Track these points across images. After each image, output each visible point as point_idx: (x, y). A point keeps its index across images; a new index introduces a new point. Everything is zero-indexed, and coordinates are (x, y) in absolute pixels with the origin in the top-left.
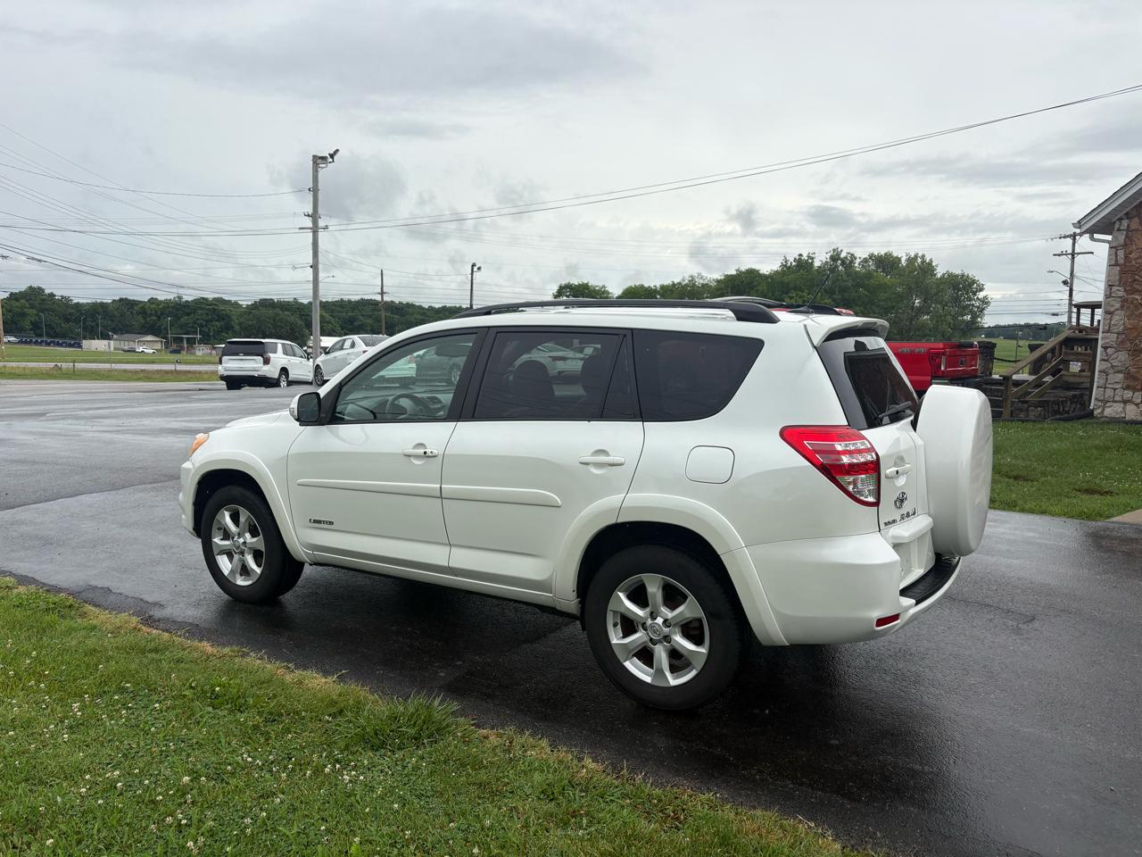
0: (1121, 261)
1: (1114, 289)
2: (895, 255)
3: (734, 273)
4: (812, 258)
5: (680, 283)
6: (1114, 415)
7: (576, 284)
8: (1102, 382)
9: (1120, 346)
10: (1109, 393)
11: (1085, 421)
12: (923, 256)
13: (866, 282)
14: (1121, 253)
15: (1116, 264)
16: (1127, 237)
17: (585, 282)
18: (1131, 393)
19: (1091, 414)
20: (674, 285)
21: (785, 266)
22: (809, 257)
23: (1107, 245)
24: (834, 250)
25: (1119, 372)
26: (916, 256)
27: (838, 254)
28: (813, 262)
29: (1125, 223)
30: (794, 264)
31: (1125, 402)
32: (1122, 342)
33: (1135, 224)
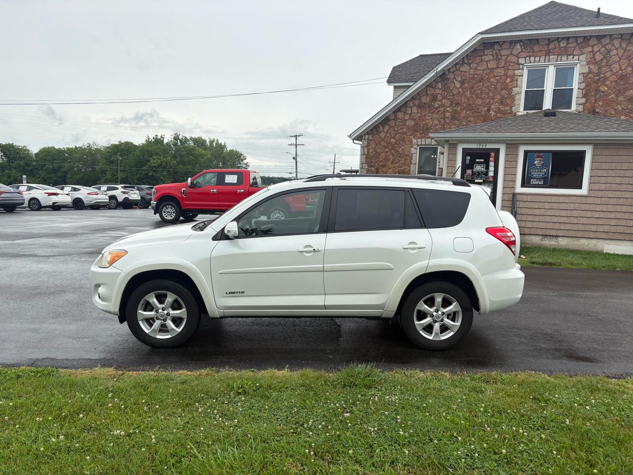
0: (366, 153)
1: (364, 165)
2: (203, 138)
3: (118, 143)
4: (163, 138)
5: (80, 148)
7: (4, 143)
12: (217, 140)
13: (193, 152)
14: (366, 150)
15: (364, 154)
16: (368, 142)
17: (11, 143)
20: (76, 148)
21: (148, 141)
22: (162, 137)
23: (360, 146)
24: (175, 134)
26: (214, 140)
27: (178, 136)
28: (163, 140)
29: (367, 136)
30: (153, 140)
33: (371, 137)
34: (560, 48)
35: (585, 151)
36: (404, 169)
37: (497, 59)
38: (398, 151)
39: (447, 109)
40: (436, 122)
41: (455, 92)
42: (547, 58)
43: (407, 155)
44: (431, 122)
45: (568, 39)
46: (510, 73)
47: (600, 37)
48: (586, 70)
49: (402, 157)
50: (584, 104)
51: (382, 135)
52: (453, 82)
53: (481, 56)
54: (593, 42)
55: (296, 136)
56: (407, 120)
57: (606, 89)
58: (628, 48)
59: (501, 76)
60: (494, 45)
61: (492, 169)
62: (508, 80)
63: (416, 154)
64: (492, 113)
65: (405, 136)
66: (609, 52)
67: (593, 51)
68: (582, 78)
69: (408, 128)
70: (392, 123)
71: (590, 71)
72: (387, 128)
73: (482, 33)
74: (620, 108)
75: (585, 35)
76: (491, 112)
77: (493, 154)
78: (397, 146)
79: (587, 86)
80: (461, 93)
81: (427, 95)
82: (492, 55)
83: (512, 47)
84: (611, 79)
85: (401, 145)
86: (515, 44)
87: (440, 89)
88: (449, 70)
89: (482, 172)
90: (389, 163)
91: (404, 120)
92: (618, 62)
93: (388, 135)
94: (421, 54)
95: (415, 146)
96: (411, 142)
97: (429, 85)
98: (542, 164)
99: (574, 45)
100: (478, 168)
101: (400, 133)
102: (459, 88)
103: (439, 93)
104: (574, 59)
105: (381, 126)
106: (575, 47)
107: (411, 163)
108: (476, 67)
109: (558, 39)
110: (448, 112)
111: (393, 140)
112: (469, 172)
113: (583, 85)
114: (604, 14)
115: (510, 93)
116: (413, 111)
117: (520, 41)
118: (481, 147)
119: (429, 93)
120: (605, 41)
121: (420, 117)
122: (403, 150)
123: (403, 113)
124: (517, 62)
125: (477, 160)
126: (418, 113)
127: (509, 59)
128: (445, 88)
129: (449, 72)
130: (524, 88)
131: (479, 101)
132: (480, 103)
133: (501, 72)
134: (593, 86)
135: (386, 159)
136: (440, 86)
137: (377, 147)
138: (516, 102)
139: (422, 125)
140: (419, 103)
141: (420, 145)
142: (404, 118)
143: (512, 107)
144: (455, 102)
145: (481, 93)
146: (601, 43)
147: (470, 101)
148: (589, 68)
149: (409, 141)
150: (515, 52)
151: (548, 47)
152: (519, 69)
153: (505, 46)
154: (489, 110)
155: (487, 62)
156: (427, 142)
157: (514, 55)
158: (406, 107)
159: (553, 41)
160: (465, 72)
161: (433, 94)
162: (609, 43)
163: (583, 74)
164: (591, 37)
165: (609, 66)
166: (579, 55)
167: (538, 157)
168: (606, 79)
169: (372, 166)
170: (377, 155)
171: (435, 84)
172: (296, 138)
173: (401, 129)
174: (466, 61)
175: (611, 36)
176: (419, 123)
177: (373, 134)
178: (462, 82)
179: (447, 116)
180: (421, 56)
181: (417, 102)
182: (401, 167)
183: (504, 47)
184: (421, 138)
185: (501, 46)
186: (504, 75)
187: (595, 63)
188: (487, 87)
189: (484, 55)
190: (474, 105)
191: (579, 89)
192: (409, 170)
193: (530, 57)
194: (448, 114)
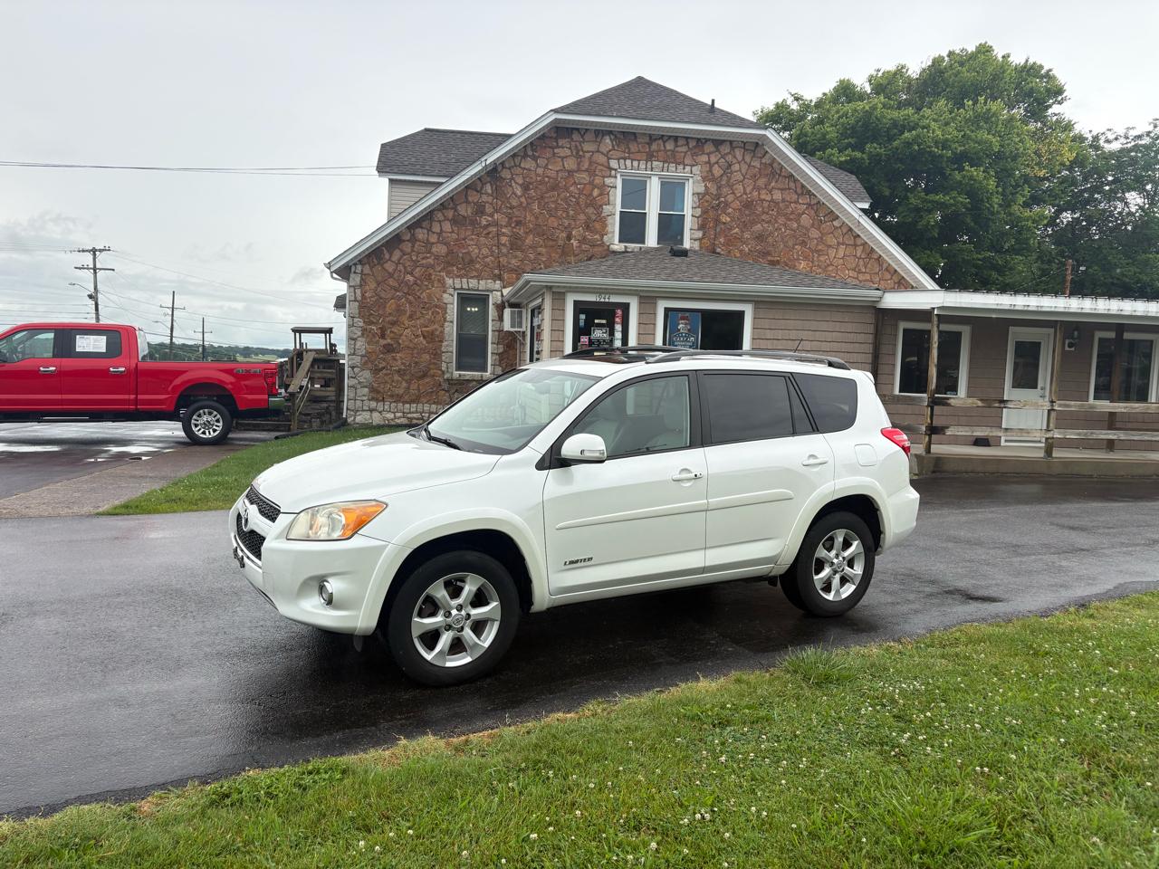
0: (359, 298)
1: (356, 320)
6: (363, 421)
8: (352, 395)
9: (364, 366)
10: (359, 403)
11: (342, 428)
14: (358, 292)
15: (355, 300)
16: (362, 279)
18: (375, 404)
19: (345, 423)
23: (345, 284)
25: (366, 387)
29: (359, 267)
31: (371, 411)
32: (366, 363)
33: (367, 269)
34: (666, 151)
35: (744, 311)
36: (433, 331)
37: (579, 157)
38: (419, 297)
39: (503, 230)
40: (485, 251)
41: (514, 203)
42: (649, 163)
43: (436, 306)
44: (477, 251)
45: (676, 139)
46: (598, 181)
47: (718, 142)
48: (701, 189)
49: (428, 309)
50: (700, 240)
51: (390, 267)
52: (511, 186)
53: (553, 148)
54: (709, 148)
55: (94, 251)
56: (433, 243)
57: (728, 219)
58: (752, 164)
59: (585, 184)
60: (572, 133)
61: (618, 335)
62: (596, 192)
63: (453, 304)
64: (575, 243)
65: (432, 271)
66: (730, 166)
67: (709, 162)
68: (696, 199)
69: (437, 257)
70: (407, 247)
71: (707, 192)
72: (397, 254)
73: (555, 111)
74: (747, 249)
75: (699, 137)
76: (572, 241)
77: (619, 312)
78: (418, 288)
79: (705, 212)
80: (524, 205)
81: (467, 202)
82: (570, 148)
83: (598, 140)
84: (733, 205)
85: (425, 287)
86: (603, 136)
87: (488, 195)
88: (502, 164)
89: (604, 341)
90: (404, 319)
91: (428, 244)
92: (742, 182)
93: (401, 267)
94: (428, 127)
95: (451, 291)
96: (443, 284)
97: (469, 187)
98: (689, 330)
99: (684, 149)
100: (598, 334)
101: (422, 265)
102: (521, 196)
103: (488, 202)
104: (686, 170)
105: (385, 251)
106: (686, 153)
107: (445, 320)
108: (547, 165)
109: (664, 137)
110: (504, 234)
111: (409, 277)
112: (584, 339)
113: (698, 212)
114: (718, 109)
115: (599, 214)
116: (444, 229)
117: (610, 133)
118: (602, 300)
119: (470, 199)
120: (725, 149)
121: (457, 240)
122: (429, 296)
123: (426, 231)
124: (606, 164)
125: (596, 321)
126: (453, 232)
127: (594, 158)
128: (498, 192)
129: (503, 167)
130: (618, 208)
131: (553, 222)
132: (556, 225)
133: (584, 177)
134: (711, 213)
135: (399, 311)
136: (488, 188)
137: (379, 289)
138: (609, 229)
139: (461, 255)
140: (454, 216)
141: (458, 289)
142: (427, 240)
143: (602, 236)
144: (515, 219)
145: (556, 209)
146: (718, 150)
147: (540, 220)
148: (706, 186)
149: (439, 281)
150: (604, 149)
151: (650, 148)
152: (610, 176)
153: (588, 136)
154: (569, 238)
155: (563, 158)
156: (471, 285)
157: (602, 153)
158: (431, 220)
159: (656, 140)
160: (530, 170)
161: (478, 202)
162: (729, 153)
163: (698, 194)
164: (707, 140)
165: (731, 187)
166: (692, 166)
167: (683, 318)
168: (727, 204)
169: (372, 323)
170: (381, 303)
171: (479, 185)
172: (95, 255)
173: (423, 259)
174: (530, 153)
175: (731, 142)
176: (455, 251)
177: (372, 264)
178: (526, 188)
179: (503, 242)
180: (426, 130)
181: (450, 214)
182: (426, 327)
183: (586, 137)
184: (461, 277)
185: (582, 137)
186: (590, 183)
187: (713, 179)
188: (565, 199)
189: (558, 147)
190: (545, 228)
191: (693, 216)
192: (442, 332)
193: (625, 159)
194: (504, 240)
